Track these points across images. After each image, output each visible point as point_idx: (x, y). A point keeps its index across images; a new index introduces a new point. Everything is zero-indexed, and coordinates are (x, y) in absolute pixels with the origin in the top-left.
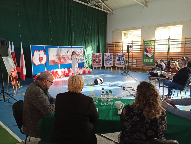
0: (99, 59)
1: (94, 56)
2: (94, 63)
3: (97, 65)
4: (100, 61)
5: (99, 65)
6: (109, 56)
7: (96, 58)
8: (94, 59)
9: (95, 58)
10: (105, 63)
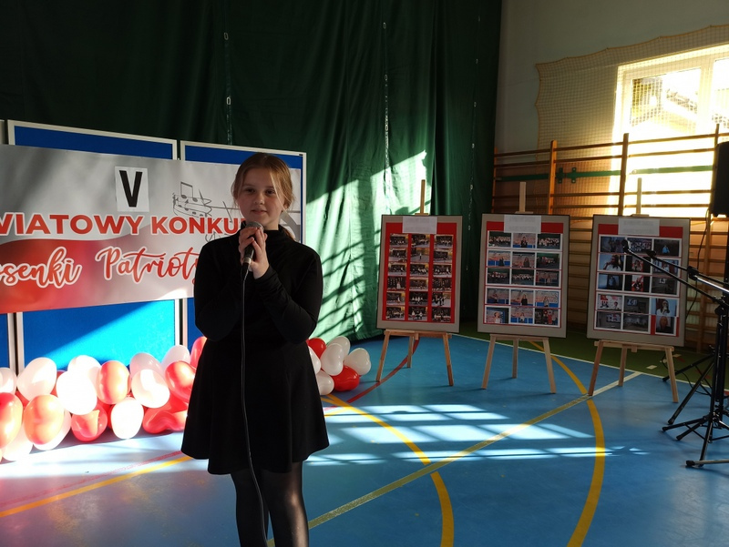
0: (436, 263)
1: (395, 240)
2: (387, 297)
3: (417, 319)
4: (449, 283)
5: (431, 320)
6: (524, 245)
7: (414, 252)
8: (393, 261)
9: (402, 254)
10: (491, 301)
